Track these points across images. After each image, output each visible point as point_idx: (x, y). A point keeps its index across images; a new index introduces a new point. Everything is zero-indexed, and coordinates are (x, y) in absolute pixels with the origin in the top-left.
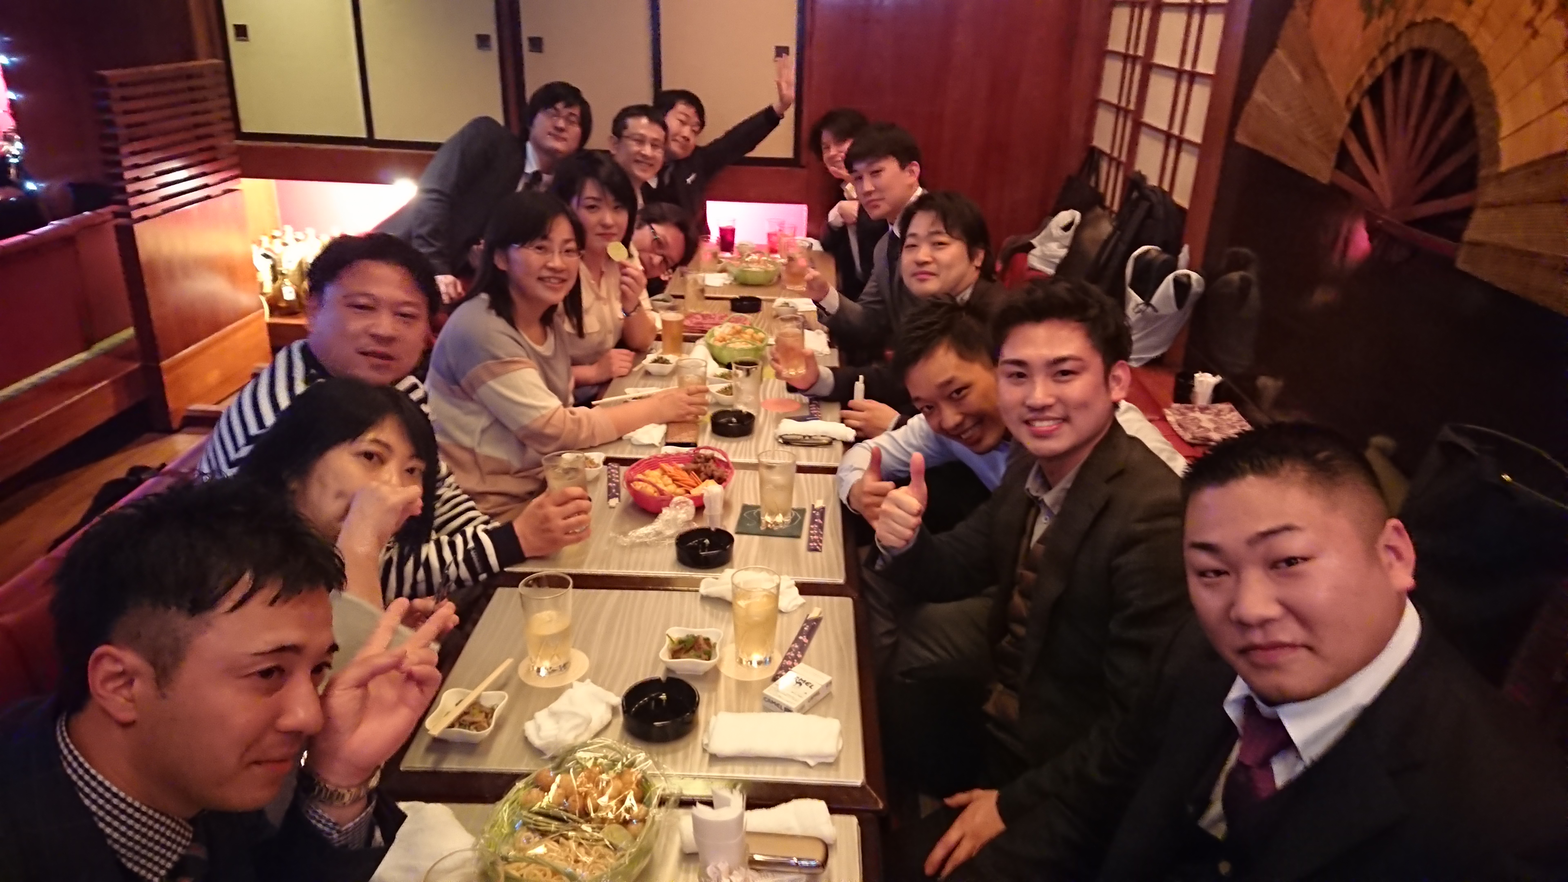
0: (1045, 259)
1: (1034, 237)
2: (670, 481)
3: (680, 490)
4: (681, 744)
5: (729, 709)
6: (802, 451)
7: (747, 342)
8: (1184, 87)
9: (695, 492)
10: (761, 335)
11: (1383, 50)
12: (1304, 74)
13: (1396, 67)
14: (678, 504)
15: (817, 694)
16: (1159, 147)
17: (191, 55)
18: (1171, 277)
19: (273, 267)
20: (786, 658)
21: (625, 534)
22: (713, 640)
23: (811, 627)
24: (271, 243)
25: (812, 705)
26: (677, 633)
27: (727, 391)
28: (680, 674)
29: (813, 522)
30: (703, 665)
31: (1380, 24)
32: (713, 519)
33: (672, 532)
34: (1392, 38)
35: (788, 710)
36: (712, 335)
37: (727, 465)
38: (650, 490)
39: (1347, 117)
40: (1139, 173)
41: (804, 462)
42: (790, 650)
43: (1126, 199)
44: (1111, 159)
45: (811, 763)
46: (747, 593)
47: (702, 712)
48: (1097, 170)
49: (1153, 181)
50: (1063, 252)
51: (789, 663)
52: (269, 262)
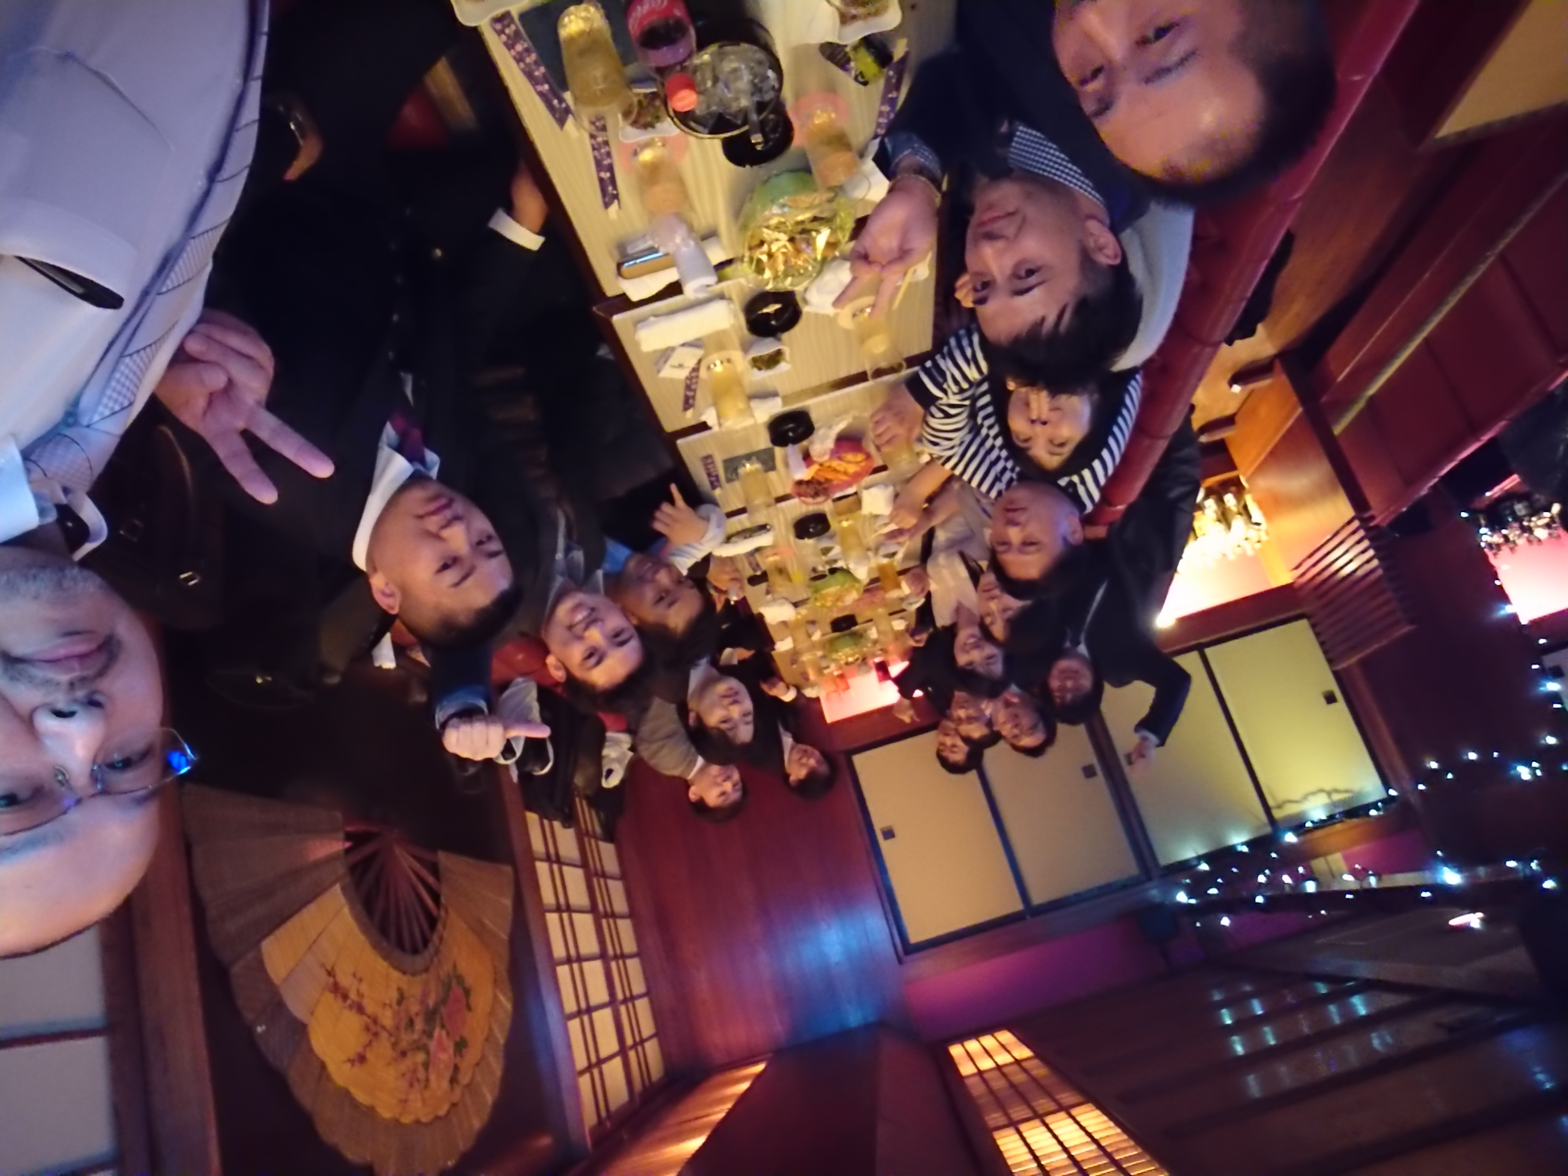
0: (617, 743)
1: (632, 758)
2: (838, 468)
3: (827, 464)
4: (748, 298)
5: (724, 332)
6: (748, 525)
7: (828, 595)
8: (562, 901)
9: (815, 467)
10: (818, 604)
11: (437, 952)
12: (483, 925)
13: (426, 942)
14: (825, 454)
15: (665, 362)
16: (563, 852)
17: (1364, 663)
18: (518, 754)
19: (1250, 517)
20: (697, 377)
21: (855, 418)
22: (756, 370)
23: (688, 403)
24: (1260, 537)
25: (665, 354)
26: (783, 367)
27: (826, 551)
28: (770, 340)
29: (717, 476)
30: (756, 352)
31: (447, 968)
32: (793, 451)
33: (819, 433)
34: (435, 960)
35: (683, 345)
36: (857, 590)
37: (800, 495)
38: (850, 457)
39: (443, 900)
40: (569, 827)
41: (743, 517)
42: (697, 383)
43: (572, 806)
44: (595, 836)
45: (652, 319)
46: (742, 413)
47: (742, 319)
48: (603, 826)
49: (557, 824)
50: (605, 752)
51: (694, 374)
52: (1254, 520)
